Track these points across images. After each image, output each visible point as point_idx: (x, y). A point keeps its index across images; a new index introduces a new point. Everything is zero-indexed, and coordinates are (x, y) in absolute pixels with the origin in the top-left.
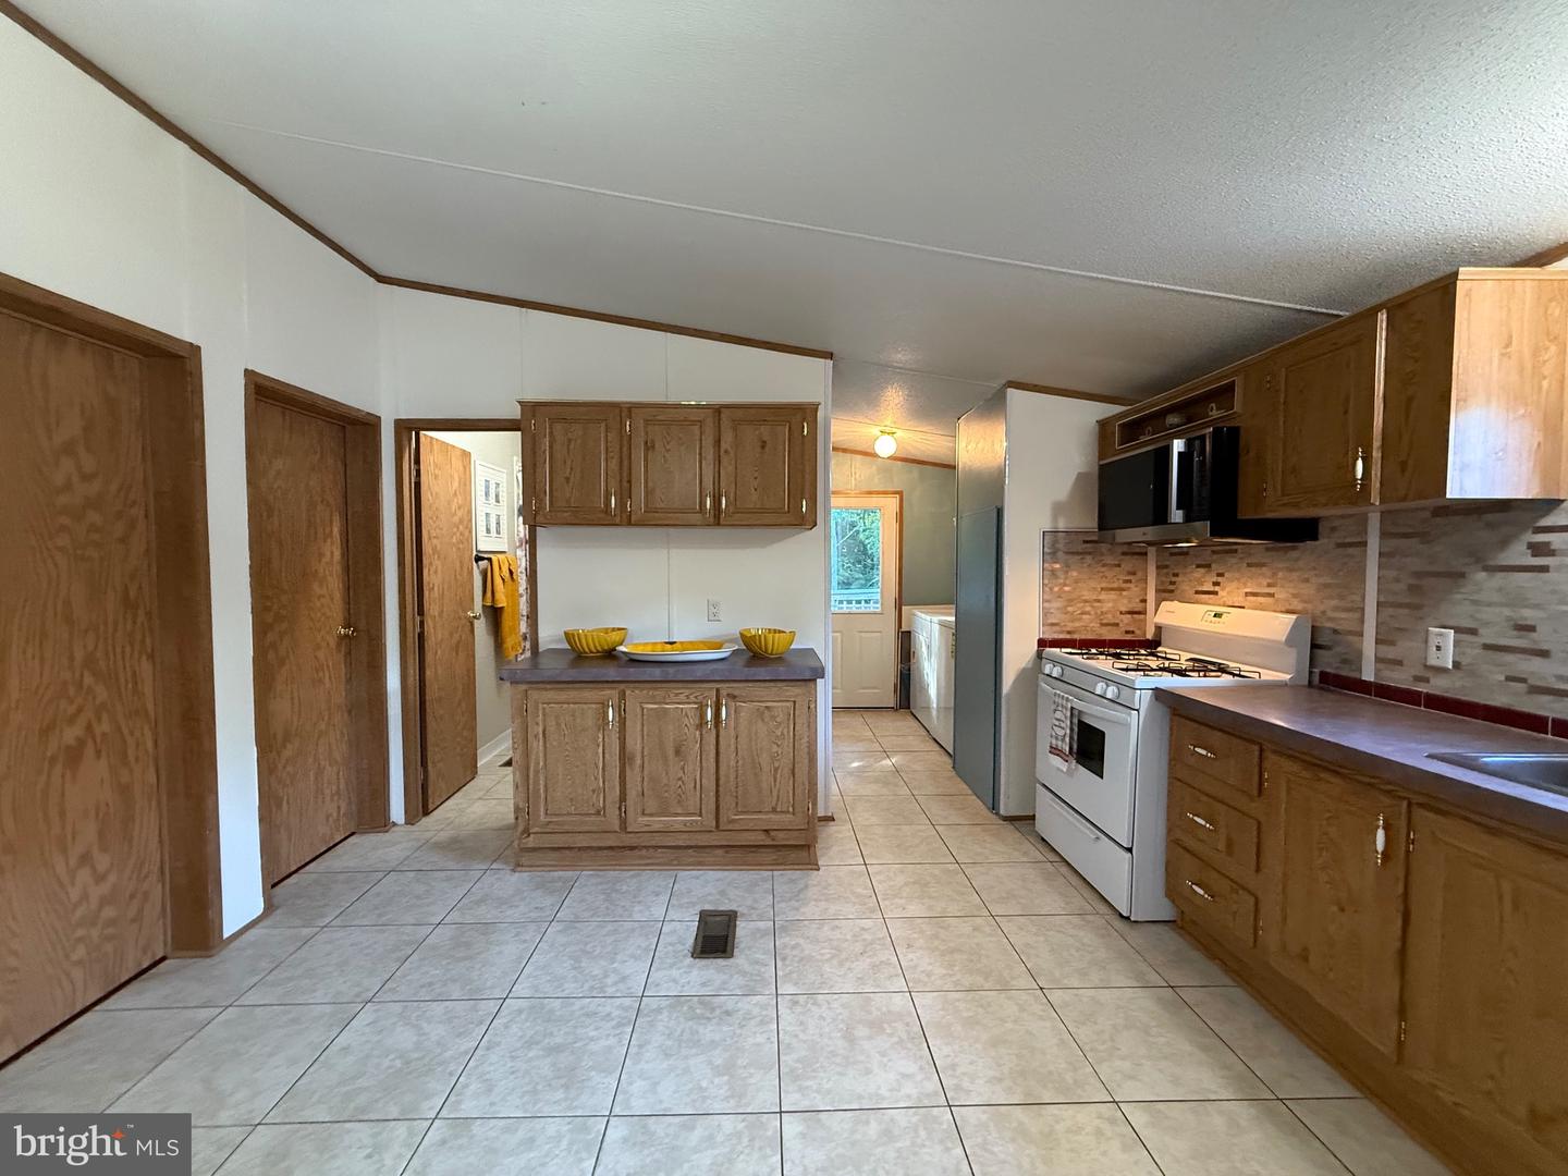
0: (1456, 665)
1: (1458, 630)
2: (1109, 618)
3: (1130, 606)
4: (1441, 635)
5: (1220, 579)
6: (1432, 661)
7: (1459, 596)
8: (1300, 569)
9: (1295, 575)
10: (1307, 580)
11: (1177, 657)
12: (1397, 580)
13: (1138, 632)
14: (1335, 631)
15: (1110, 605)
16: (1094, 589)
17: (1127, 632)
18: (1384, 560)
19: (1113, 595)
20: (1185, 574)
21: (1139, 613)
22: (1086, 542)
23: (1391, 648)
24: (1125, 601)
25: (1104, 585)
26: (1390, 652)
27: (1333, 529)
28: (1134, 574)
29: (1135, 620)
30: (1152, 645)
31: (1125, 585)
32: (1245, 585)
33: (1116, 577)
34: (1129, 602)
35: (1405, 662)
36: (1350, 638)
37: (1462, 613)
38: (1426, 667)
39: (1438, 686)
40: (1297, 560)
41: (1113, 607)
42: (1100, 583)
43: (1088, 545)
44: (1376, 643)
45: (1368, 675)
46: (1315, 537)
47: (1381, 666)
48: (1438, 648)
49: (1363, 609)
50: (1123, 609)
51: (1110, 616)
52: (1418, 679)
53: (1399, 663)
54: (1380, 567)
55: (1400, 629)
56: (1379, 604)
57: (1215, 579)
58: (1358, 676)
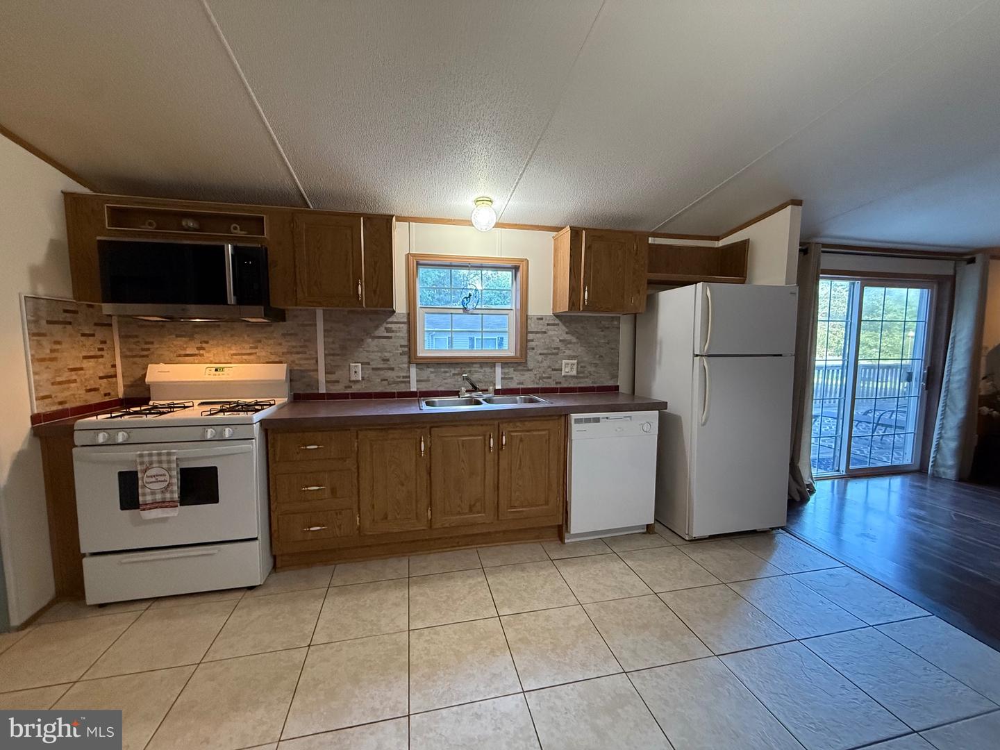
0: (363, 378)
1: (362, 364)
2: (91, 385)
3: (106, 371)
4: (356, 366)
5: (204, 345)
6: (353, 378)
7: (361, 349)
8: (275, 338)
9: (271, 342)
10: (280, 344)
11: (191, 404)
12: (333, 343)
13: (112, 393)
14: (302, 371)
15: (91, 372)
16: (77, 357)
17: (106, 395)
18: (326, 333)
19: (92, 362)
20: (161, 342)
21: (111, 377)
22: (66, 311)
23: (333, 375)
24: (102, 367)
25: (85, 354)
26: (333, 377)
27: (296, 316)
28: (105, 342)
29: (110, 383)
30: (146, 401)
31: (100, 353)
32: (230, 348)
33: (91, 346)
34: (105, 368)
35: (341, 381)
36: (311, 373)
37: (363, 356)
38: (350, 381)
39: (355, 389)
40: (273, 332)
41: (93, 374)
42: (80, 352)
43: (68, 315)
44: (326, 373)
45: (322, 390)
46: (284, 320)
47: (329, 385)
48: (355, 372)
49: (317, 358)
50: (101, 375)
51: (92, 382)
52: (346, 387)
53: (338, 382)
54: (325, 337)
55: (338, 366)
56: (325, 355)
57: (199, 345)
58: (316, 392)
